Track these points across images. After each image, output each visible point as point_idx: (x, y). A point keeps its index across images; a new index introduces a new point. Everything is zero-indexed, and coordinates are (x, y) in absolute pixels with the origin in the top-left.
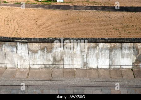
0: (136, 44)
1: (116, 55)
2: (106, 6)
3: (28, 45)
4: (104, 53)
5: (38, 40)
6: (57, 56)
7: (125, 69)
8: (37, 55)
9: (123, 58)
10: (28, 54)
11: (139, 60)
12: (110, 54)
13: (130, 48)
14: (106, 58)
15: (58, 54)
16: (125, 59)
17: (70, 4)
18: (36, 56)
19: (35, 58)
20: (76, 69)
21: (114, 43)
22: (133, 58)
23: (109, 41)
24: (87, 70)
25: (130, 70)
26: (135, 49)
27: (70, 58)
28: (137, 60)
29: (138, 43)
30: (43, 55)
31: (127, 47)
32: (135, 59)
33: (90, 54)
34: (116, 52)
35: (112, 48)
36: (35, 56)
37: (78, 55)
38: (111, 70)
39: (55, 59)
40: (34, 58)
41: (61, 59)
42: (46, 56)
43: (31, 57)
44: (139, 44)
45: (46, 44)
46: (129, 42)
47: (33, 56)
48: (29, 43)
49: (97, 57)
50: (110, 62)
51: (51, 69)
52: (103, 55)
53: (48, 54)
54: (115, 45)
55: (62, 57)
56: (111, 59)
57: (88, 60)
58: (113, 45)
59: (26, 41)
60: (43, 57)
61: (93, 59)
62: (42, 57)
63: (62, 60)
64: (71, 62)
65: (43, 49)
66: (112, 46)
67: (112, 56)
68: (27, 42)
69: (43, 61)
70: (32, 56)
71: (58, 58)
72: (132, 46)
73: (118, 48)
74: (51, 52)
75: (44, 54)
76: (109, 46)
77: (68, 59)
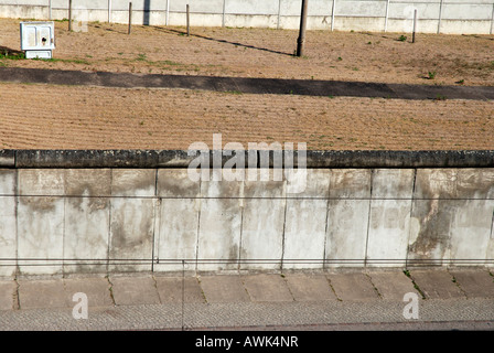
0: (424, 174)
1: (351, 216)
2: (217, 75)
3: (16, 179)
4: (307, 209)
5: (60, 158)
6: (130, 223)
7: (382, 272)
8: (51, 221)
9: (376, 227)
10: (16, 214)
11: (430, 234)
12: (329, 213)
13: (401, 188)
14: (315, 226)
15: (134, 212)
16: (383, 230)
17: (79, 67)
18: (44, 223)
19: (43, 231)
20: (202, 273)
21: (344, 170)
22: (410, 227)
23: (328, 161)
24: (242, 276)
25: (397, 272)
26: (419, 194)
27: (178, 229)
28: (422, 236)
29: (430, 170)
30: (73, 221)
31: (389, 186)
32: (417, 229)
33: (254, 211)
34: (352, 204)
35: (338, 190)
36: (40, 226)
37: (208, 218)
38: (332, 276)
39: (120, 237)
40: (39, 232)
41: (144, 234)
42: (85, 223)
43: (27, 227)
44: (434, 175)
45: (89, 176)
46: (400, 163)
47: (35, 225)
48: (20, 171)
49: (279, 225)
50: (329, 243)
51: (103, 276)
52: (304, 215)
53: (95, 214)
54: (350, 176)
55: (148, 226)
56: (332, 234)
57: (249, 235)
58: (340, 178)
59: (11, 161)
60: (75, 229)
61: (267, 234)
62: (69, 227)
63: (148, 237)
64: (181, 245)
65: (74, 196)
66: (339, 181)
67: (336, 221)
68: (13, 167)
69: (74, 244)
70: (31, 223)
71: (133, 231)
72: (409, 179)
73: (360, 189)
74: (107, 205)
75: (77, 217)
76: (326, 183)
77: (170, 233)
